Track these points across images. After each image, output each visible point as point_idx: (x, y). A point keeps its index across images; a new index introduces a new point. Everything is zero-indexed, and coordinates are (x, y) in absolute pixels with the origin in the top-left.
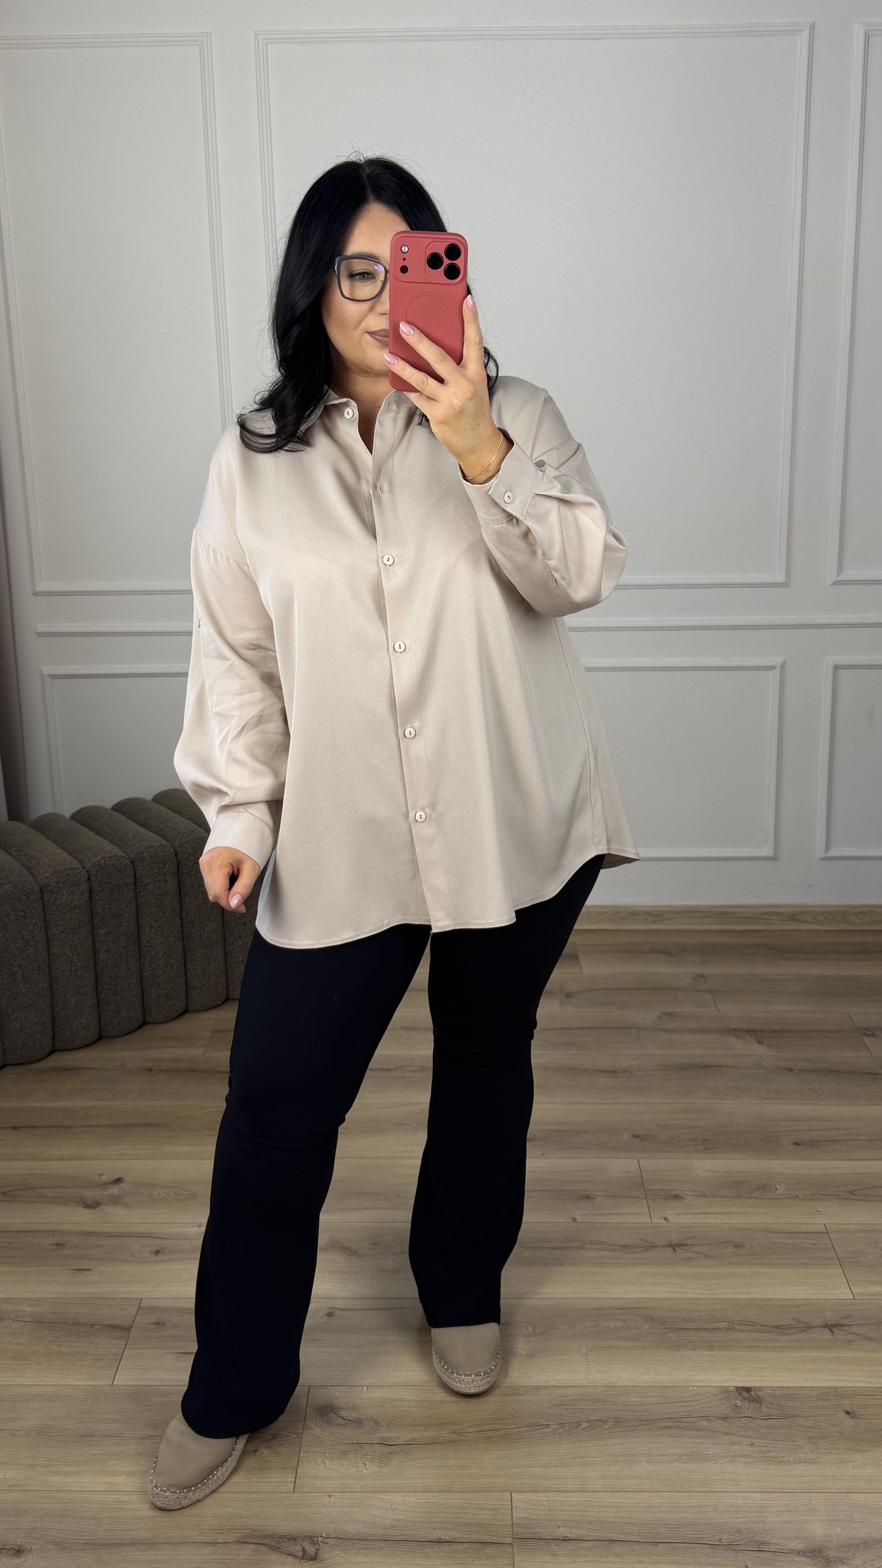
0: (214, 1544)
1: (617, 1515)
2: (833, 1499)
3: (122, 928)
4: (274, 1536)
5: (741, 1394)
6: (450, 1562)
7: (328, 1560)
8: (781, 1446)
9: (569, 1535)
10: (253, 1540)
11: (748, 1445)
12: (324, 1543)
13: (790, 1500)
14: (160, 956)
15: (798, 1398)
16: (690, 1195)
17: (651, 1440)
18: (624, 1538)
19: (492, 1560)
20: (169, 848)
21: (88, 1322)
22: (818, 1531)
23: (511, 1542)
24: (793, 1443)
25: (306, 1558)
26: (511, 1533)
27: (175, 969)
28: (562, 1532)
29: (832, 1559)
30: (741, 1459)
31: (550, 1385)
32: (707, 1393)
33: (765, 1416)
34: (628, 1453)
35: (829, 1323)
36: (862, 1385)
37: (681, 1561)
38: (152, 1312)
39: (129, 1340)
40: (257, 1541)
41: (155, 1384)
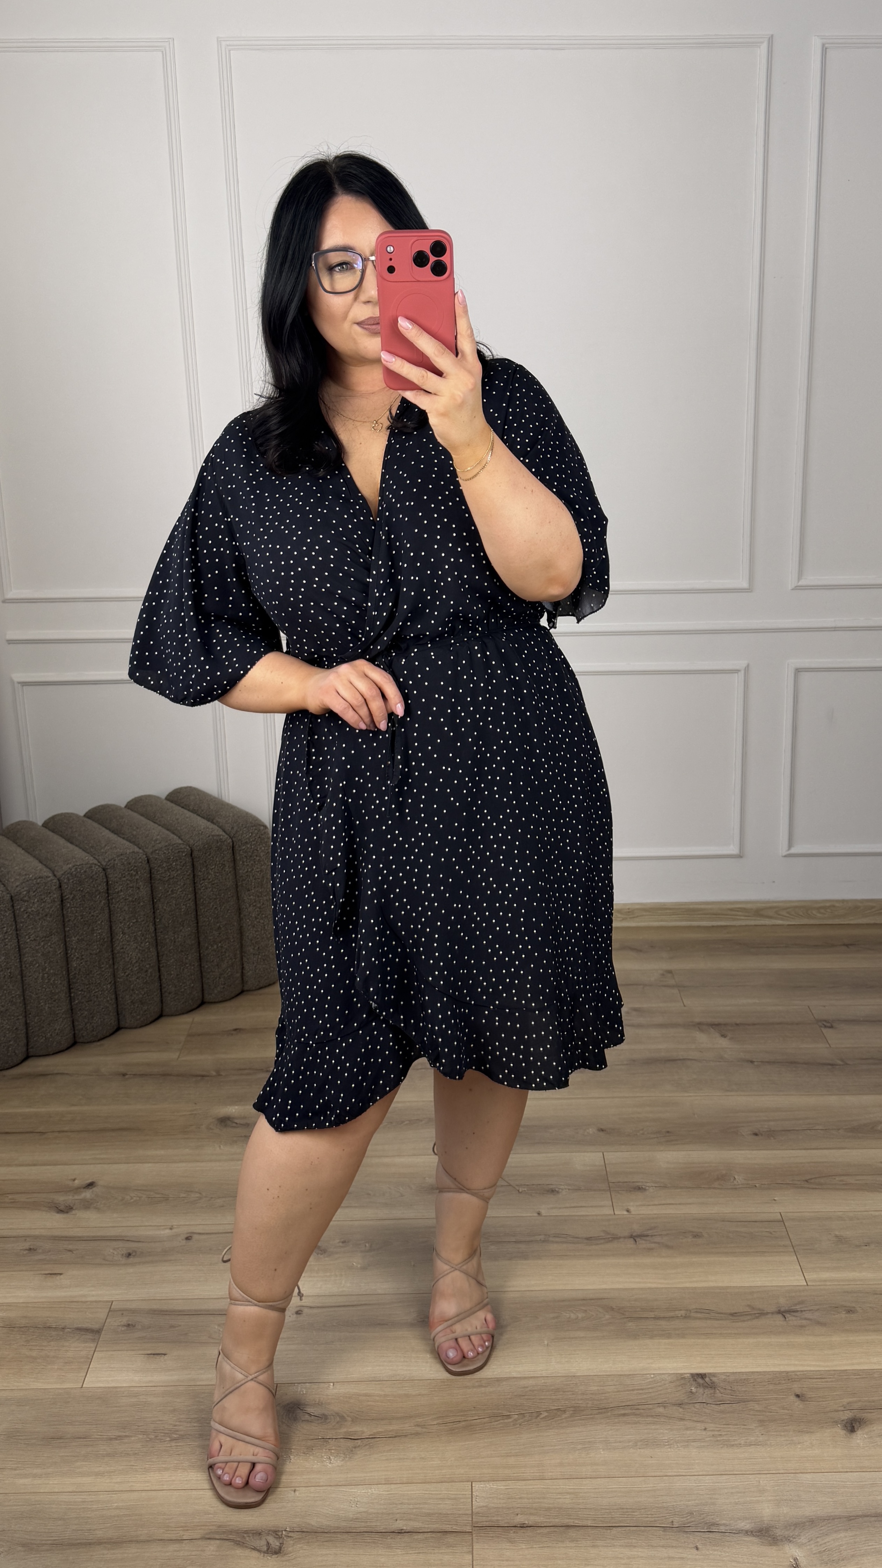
0: (181, 1541)
1: (574, 1501)
2: (781, 1480)
3: (95, 935)
4: (239, 1531)
5: (696, 1381)
6: (411, 1552)
7: (291, 1553)
8: (732, 1430)
9: (526, 1522)
10: (218, 1535)
11: (701, 1430)
12: (288, 1536)
13: (740, 1482)
14: (133, 962)
15: (752, 1383)
16: (652, 1187)
17: (608, 1427)
18: (580, 1523)
19: (452, 1548)
20: (141, 855)
21: (59, 1326)
22: (767, 1511)
23: (471, 1531)
24: (745, 1427)
25: (270, 1552)
26: (471, 1522)
27: (149, 975)
28: (520, 1519)
29: (778, 1538)
30: (694, 1444)
31: (511, 1376)
32: (663, 1380)
33: (719, 1401)
34: (586, 1440)
35: (782, 1309)
36: (812, 1369)
37: (634, 1545)
38: (122, 1314)
39: (99, 1343)
40: (223, 1536)
41: (125, 1385)
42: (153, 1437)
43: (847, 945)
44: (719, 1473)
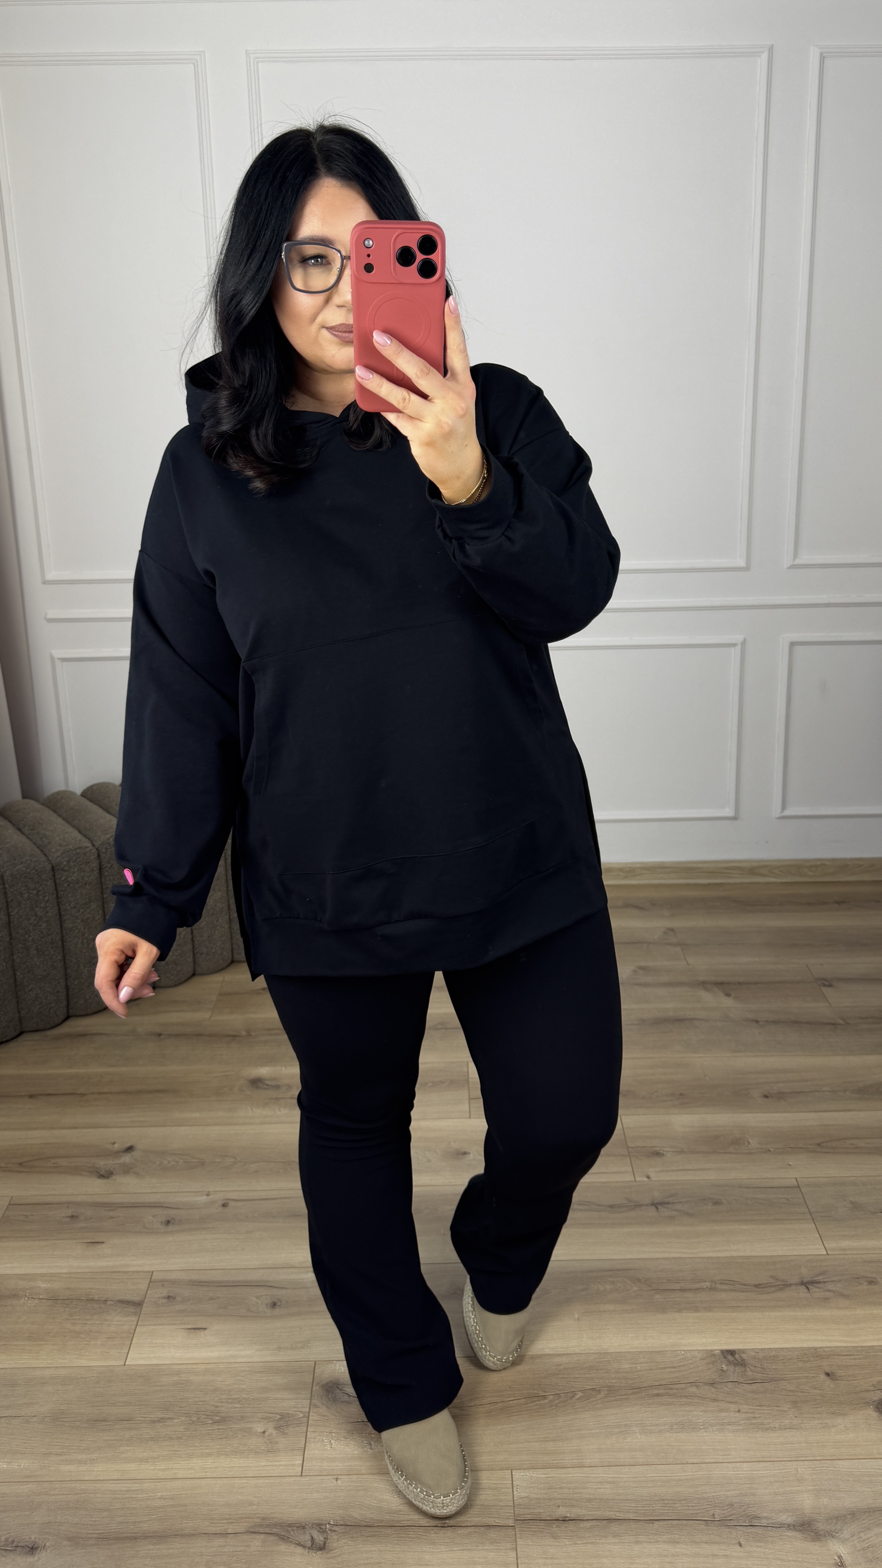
0: (225, 1535)
1: (614, 1491)
2: (819, 1467)
4: (284, 1525)
5: (726, 1358)
6: (455, 1549)
7: (336, 1549)
8: (766, 1412)
9: (568, 1515)
10: (262, 1529)
11: (735, 1412)
12: (332, 1530)
13: (778, 1470)
15: (781, 1360)
16: (670, 1151)
17: (643, 1409)
18: (622, 1516)
19: (495, 1544)
21: (101, 1298)
22: (807, 1502)
23: (513, 1525)
24: (778, 1408)
25: (315, 1547)
26: (513, 1515)
28: (562, 1512)
29: (821, 1533)
30: (729, 1427)
31: (545, 1353)
32: (694, 1357)
33: (750, 1380)
34: (622, 1423)
35: (805, 1280)
36: (839, 1344)
37: (678, 1541)
38: (163, 1285)
39: (141, 1316)
40: (267, 1530)
41: (166, 1362)
42: (195, 1419)
43: (839, 903)
44: (755, 1460)
